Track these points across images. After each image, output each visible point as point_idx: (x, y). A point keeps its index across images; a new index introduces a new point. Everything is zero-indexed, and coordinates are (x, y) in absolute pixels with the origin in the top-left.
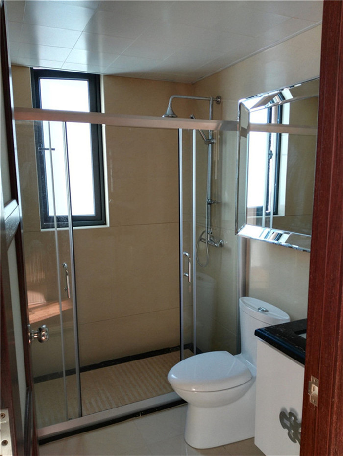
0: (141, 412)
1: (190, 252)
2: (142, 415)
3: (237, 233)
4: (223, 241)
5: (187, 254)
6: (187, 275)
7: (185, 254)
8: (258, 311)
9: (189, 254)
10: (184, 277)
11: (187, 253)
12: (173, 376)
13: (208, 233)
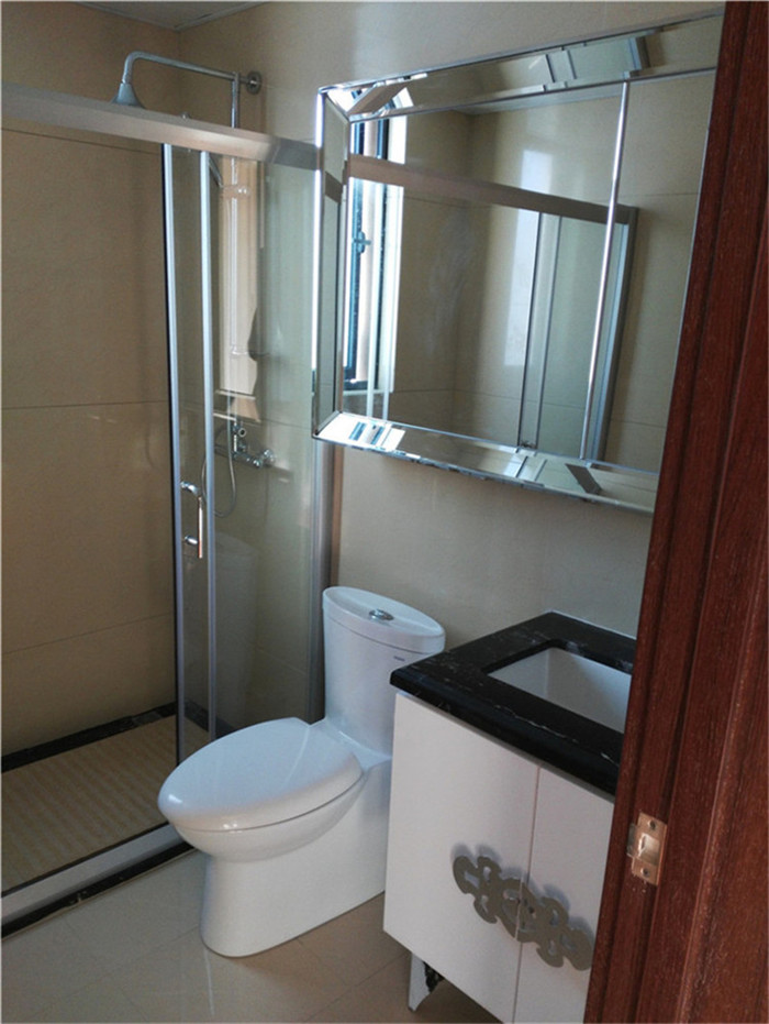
0: (80, 891)
1: (201, 485)
2: (85, 897)
3: (317, 434)
4: (272, 452)
5: (192, 488)
6: (193, 541)
7: (187, 489)
8: (370, 618)
9: (196, 486)
10: (183, 547)
11: (191, 484)
12: (172, 798)
13: (233, 434)
